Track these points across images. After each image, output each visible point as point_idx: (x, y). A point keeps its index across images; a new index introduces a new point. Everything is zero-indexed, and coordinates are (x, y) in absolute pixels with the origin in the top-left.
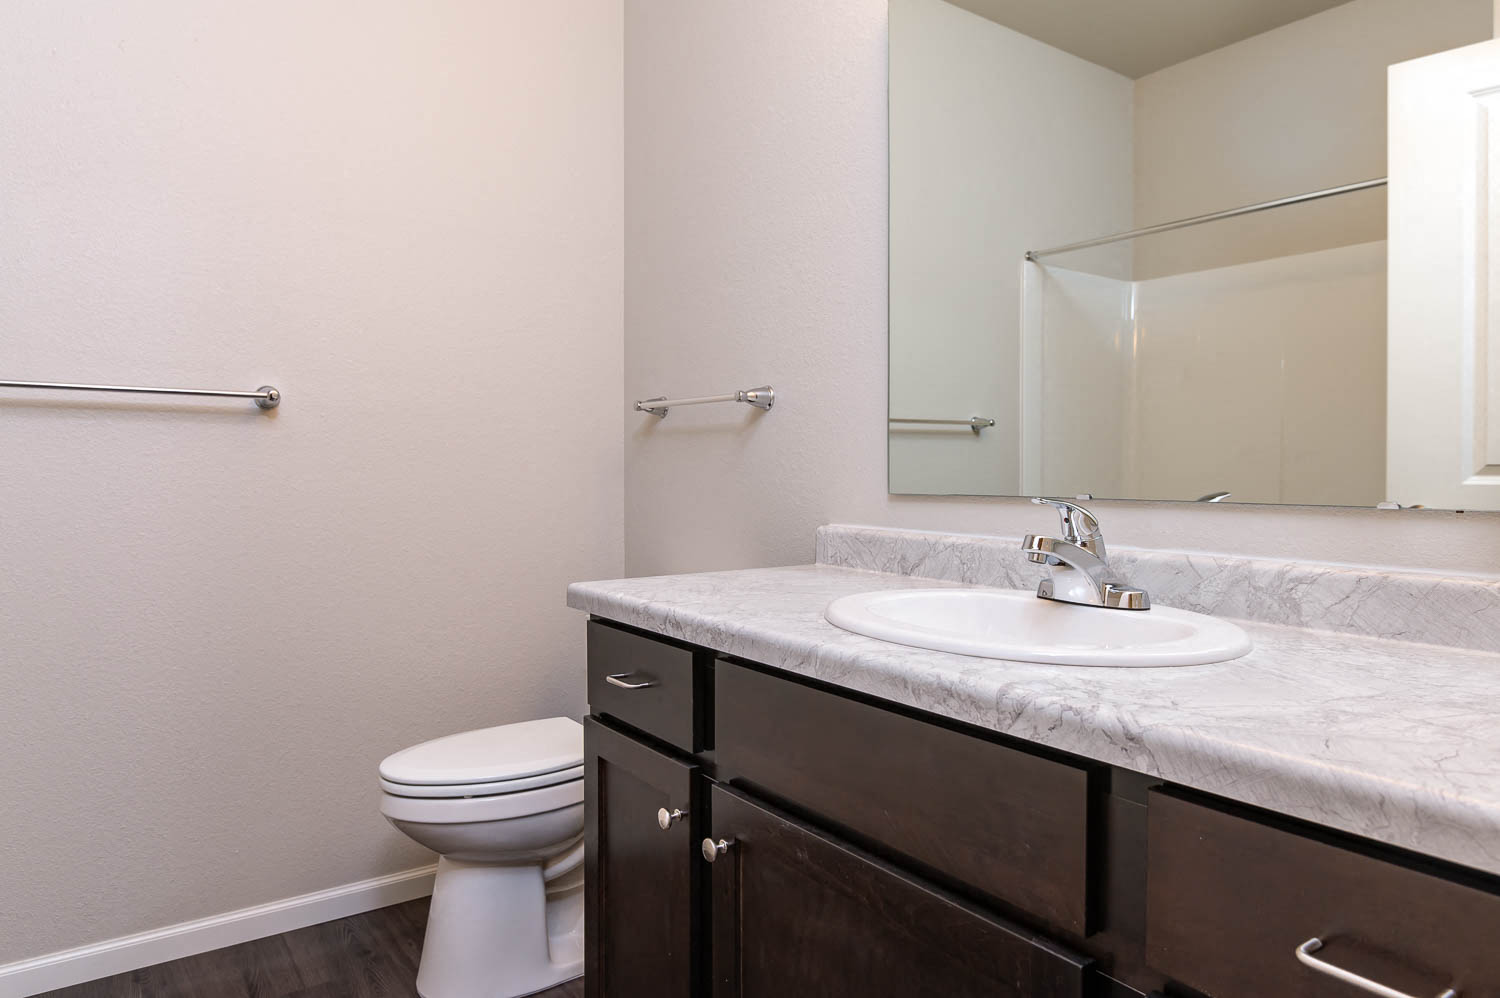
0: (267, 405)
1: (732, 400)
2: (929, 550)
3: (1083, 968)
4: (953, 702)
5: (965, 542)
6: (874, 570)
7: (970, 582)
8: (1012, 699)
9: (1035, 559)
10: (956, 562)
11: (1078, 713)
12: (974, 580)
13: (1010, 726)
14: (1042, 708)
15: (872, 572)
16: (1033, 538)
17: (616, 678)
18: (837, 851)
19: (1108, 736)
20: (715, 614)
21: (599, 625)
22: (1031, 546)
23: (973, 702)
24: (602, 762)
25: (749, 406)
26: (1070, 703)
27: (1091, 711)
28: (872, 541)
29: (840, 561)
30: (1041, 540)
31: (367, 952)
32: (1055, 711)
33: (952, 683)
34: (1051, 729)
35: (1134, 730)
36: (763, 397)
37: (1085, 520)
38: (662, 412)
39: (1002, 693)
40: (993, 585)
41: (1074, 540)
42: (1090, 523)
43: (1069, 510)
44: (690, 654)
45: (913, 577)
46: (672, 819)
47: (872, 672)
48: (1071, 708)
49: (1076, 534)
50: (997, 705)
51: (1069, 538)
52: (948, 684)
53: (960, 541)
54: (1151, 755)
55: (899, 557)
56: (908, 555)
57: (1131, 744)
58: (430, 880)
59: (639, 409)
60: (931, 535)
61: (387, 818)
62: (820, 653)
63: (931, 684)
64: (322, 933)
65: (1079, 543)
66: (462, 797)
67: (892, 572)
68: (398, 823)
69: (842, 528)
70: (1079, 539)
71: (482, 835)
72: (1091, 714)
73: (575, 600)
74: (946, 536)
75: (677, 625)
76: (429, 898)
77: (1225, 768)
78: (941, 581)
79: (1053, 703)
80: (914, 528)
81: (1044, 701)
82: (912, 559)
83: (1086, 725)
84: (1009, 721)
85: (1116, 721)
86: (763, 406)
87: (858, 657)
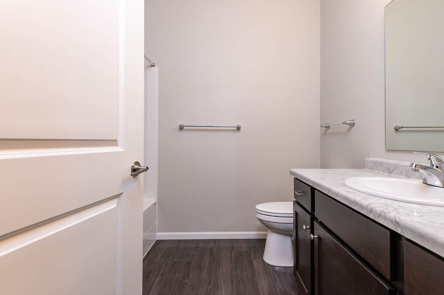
0: (239, 128)
1: (342, 124)
2: (397, 167)
3: (389, 290)
4: (357, 206)
5: (407, 165)
6: (381, 171)
7: (409, 177)
8: (370, 207)
9: (414, 170)
10: (405, 170)
11: (385, 213)
12: (410, 176)
13: (369, 214)
14: (376, 211)
15: (380, 172)
16: (413, 164)
17: (297, 192)
18: (337, 243)
19: (391, 221)
20: (315, 178)
21: (296, 179)
22: (412, 167)
23: (361, 207)
24: (296, 213)
25: (348, 125)
26: (383, 210)
27: (388, 213)
28: (381, 163)
29: (371, 168)
30: (416, 165)
31: (255, 247)
32: (379, 211)
33: (357, 201)
34: (378, 217)
35: (398, 220)
36: (352, 123)
37: (436, 159)
38: (328, 127)
39: (368, 205)
40: (416, 178)
41: (433, 165)
42: (439, 160)
43: (430, 156)
44: (310, 188)
45: (392, 174)
46: (306, 228)
47: (341, 196)
48: (383, 212)
49: (433, 163)
50: (366, 208)
51: (431, 165)
52: (356, 201)
53: (406, 164)
54: (401, 228)
55: (388, 168)
56: (390, 168)
57: (396, 224)
58: (266, 235)
59: (322, 127)
60: (397, 162)
61: (257, 218)
62: (332, 190)
63: (353, 201)
64: (248, 241)
65: (435, 166)
66: (271, 216)
67: (386, 172)
68: (259, 219)
69: (372, 159)
70: (435, 165)
71: (277, 226)
72: (388, 214)
73: (292, 173)
74: (402, 163)
75: (307, 180)
76: (266, 239)
77: (420, 236)
78: (400, 176)
79: (379, 210)
80: (393, 160)
81: (377, 209)
82: (391, 169)
83: (386, 217)
84: (369, 213)
85: (394, 217)
86: (352, 125)
87: (339, 192)
